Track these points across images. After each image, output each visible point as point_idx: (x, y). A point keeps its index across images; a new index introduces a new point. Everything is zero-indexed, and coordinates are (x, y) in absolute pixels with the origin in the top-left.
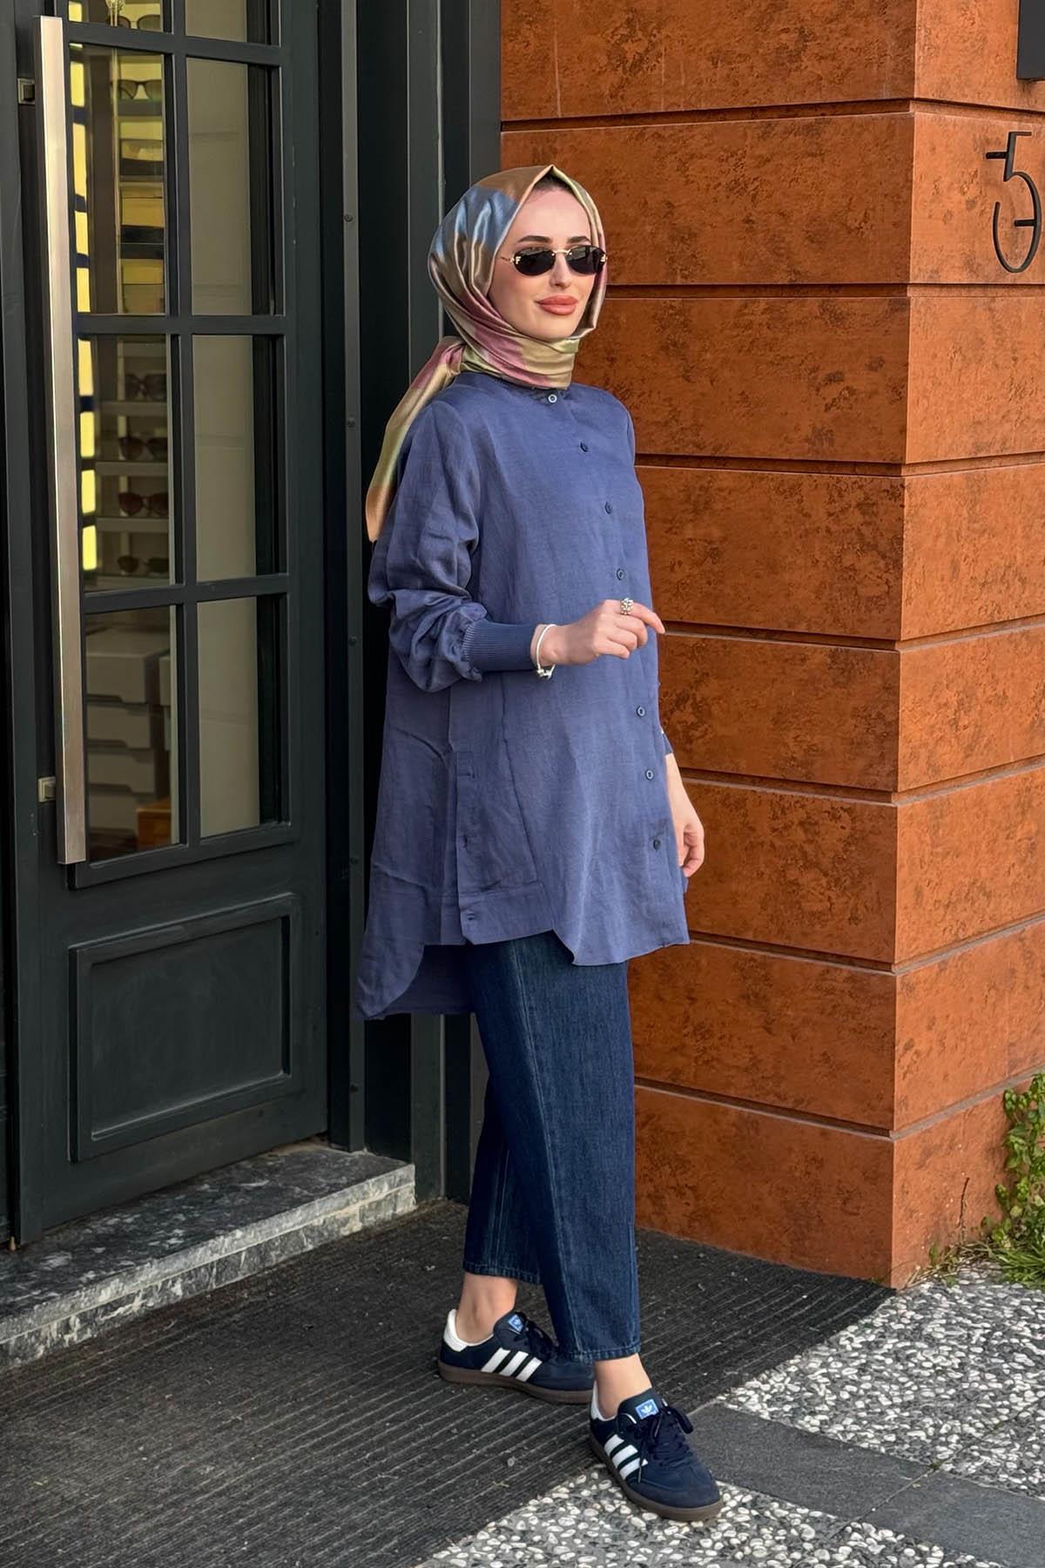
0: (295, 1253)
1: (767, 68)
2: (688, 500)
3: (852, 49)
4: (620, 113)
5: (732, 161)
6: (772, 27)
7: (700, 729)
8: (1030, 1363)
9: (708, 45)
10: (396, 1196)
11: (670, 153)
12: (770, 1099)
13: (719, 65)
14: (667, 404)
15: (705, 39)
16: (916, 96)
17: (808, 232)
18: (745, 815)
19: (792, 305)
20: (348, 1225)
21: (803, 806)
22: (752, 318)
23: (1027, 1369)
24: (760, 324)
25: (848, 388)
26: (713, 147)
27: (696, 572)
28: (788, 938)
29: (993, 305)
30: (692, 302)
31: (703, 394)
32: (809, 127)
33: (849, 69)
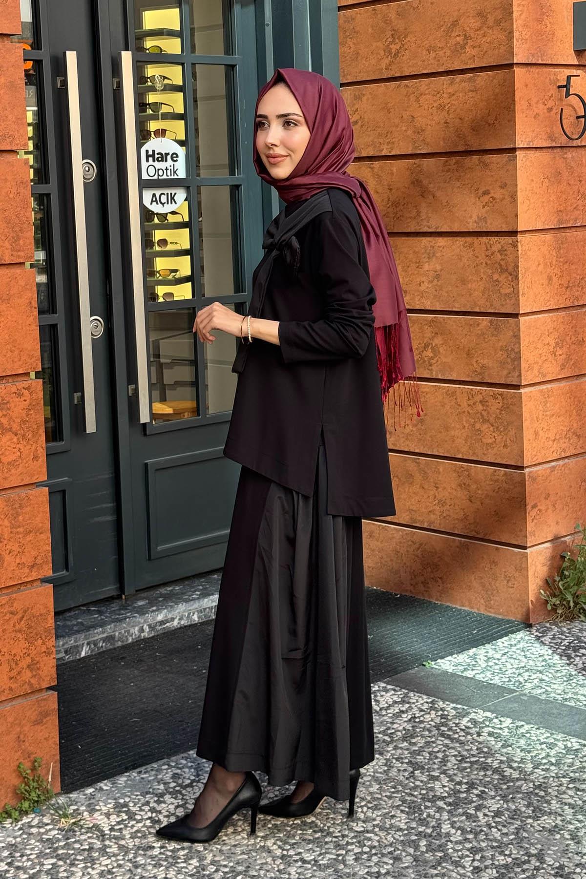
1: (451, 53)
2: (425, 253)
3: (487, 43)
4: (390, 77)
5: (439, 95)
6: (453, 35)
7: (435, 359)
9: (426, 44)
11: (412, 93)
12: (473, 534)
13: (431, 52)
14: (415, 208)
16: (515, 62)
17: (471, 126)
18: (456, 399)
19: (467, 160)
21: (481, 394)
22: (450, 167)
25: (492, 197)
26: (430, 90)
27: (430, 286)
28: (477, 456)
29: (566, 156)
30: (423, 161)
31: (430, 203)
32: (470, 79)
33: (486, 52)
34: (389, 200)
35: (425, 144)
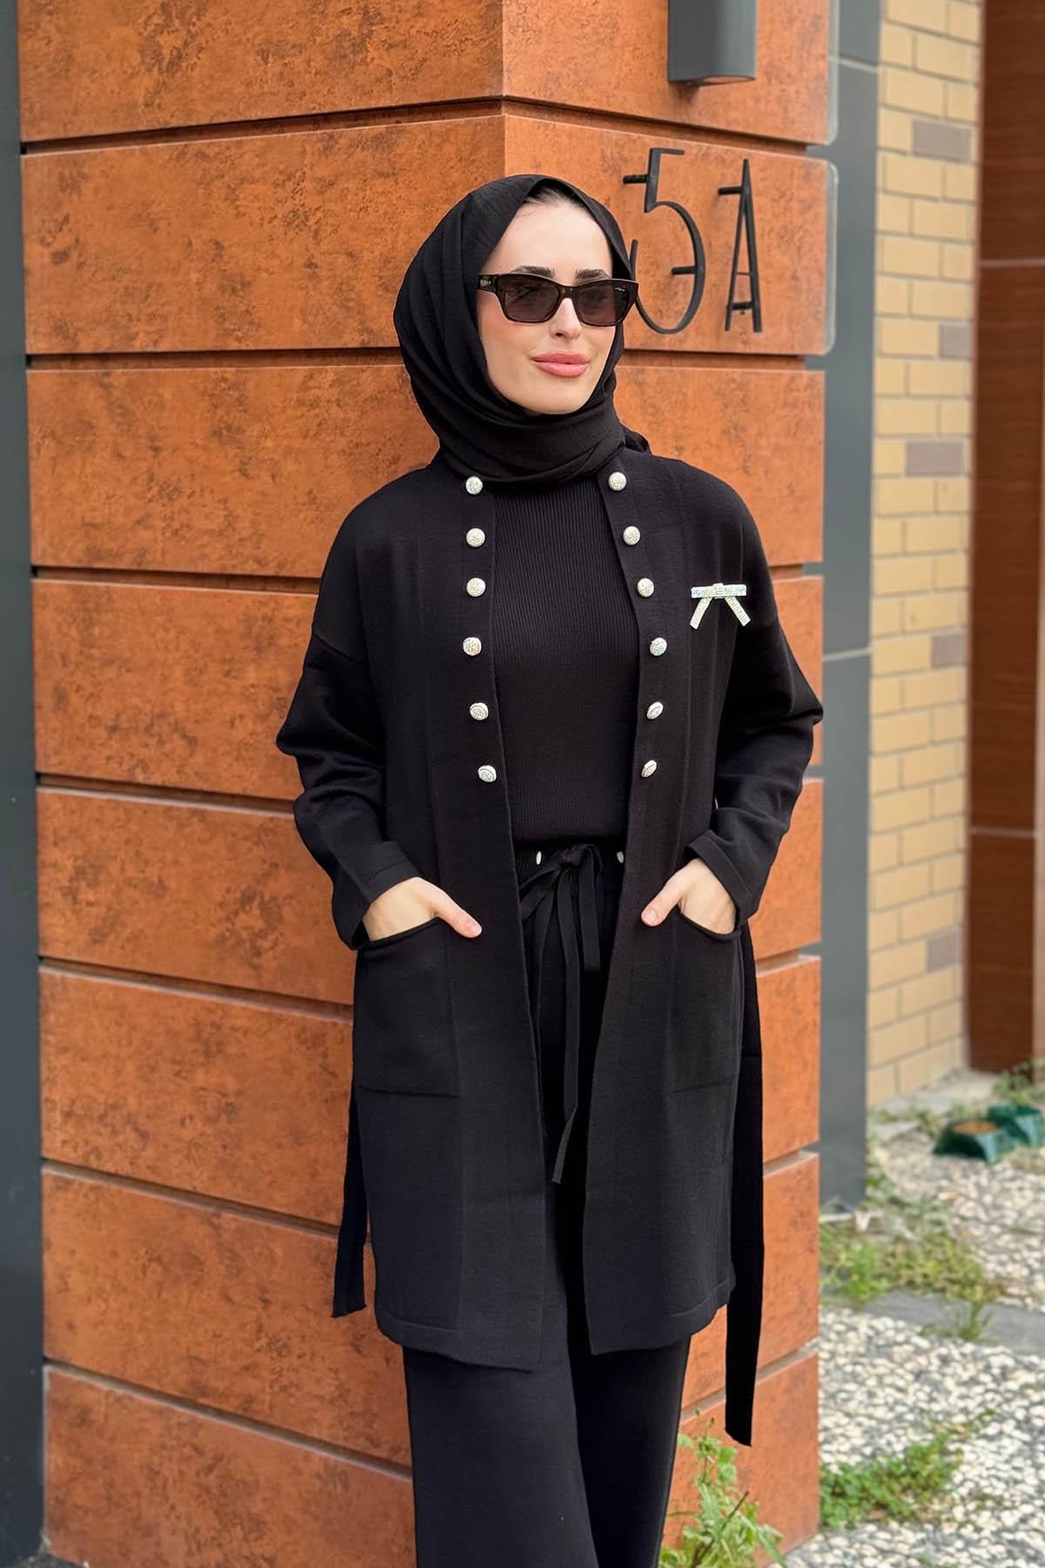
1: (326, 62)
2: (248, 634)
3: (427, 34)
4: (157, 127)
5: (290, 185)
6: (330, 10)
7: (271, 938)
9: (256, 35)
11: (218, 177)
13: (271, 59)
14: (222, 506)
15: (253, 26)
16: (506, 95)
17: (381, 278)
19: (365, 375)
22: (318, 392)
24: (329, 401)
26: (266, 168)
27: (260, 729)
29: (640, 378)
30: (247, 372)
31: (263, 494)
32: (378, 138)
33: (424, 60)
34: (151, 479)
35: (251, 323)
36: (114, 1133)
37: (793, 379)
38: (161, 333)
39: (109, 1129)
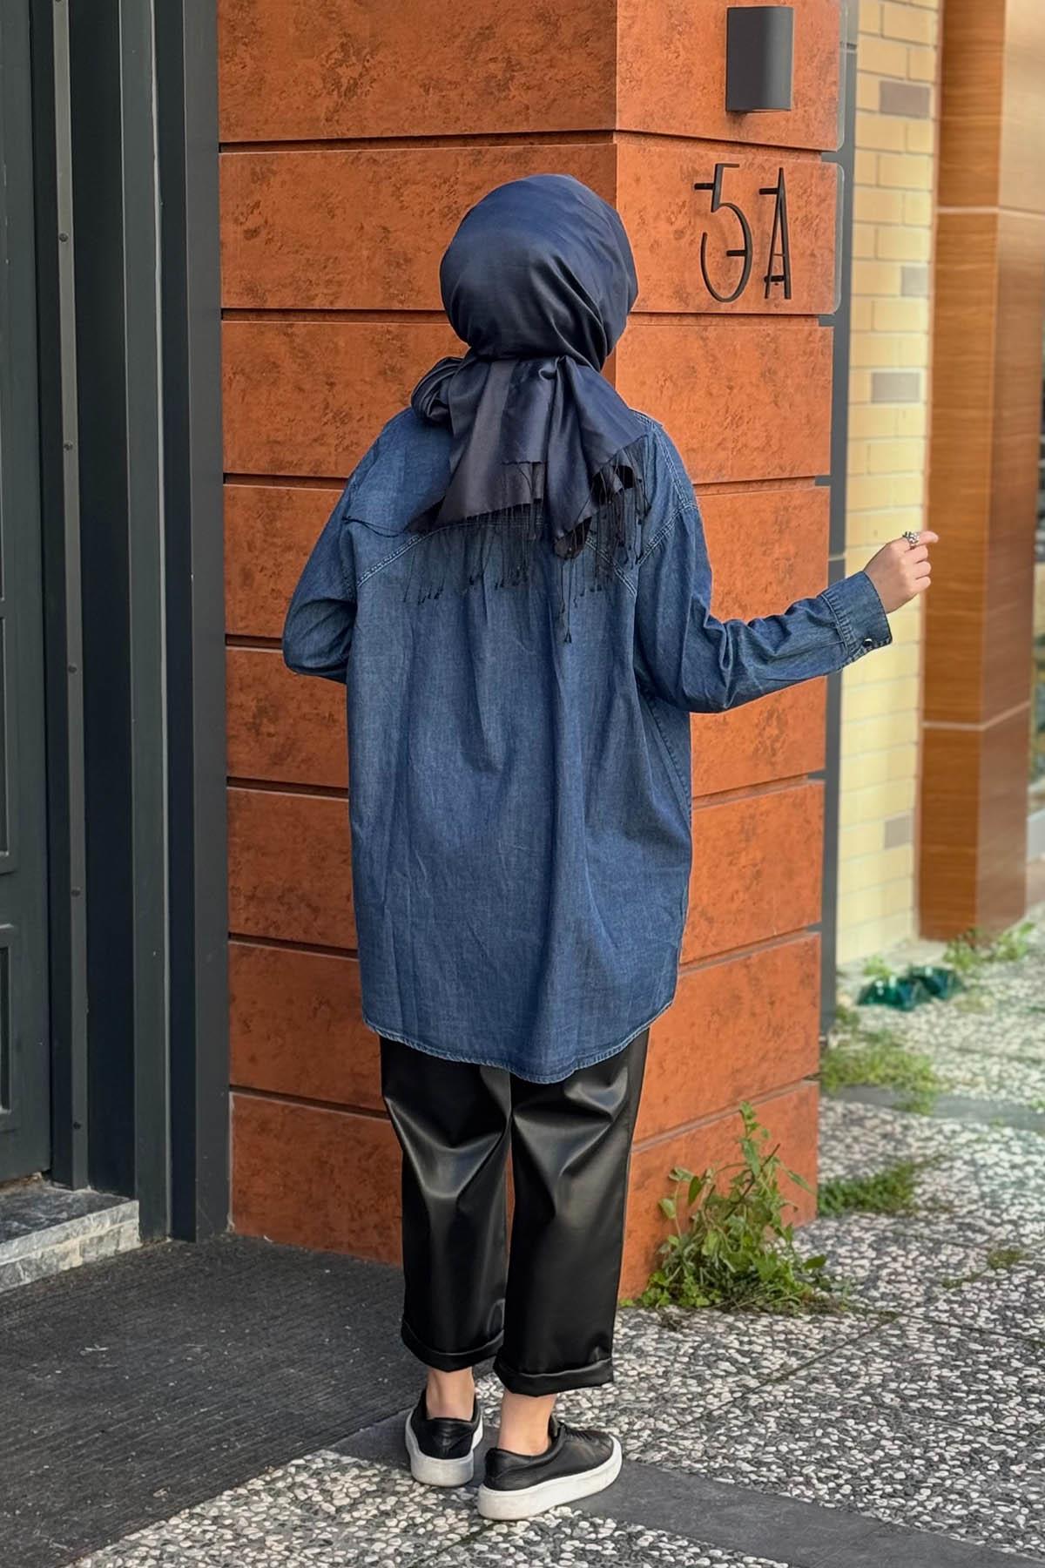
0: (12, 1286)
4: (336, 137)
5: (445, 187)
6: (480, 58)
8: (733, 1369)
9: (419, 73)
10: (119, 1232)
15: (416, 66)
16: (618, 128)
20: (67, 1260)
23: (728, 1374)
29: (705, 334)
30: (407, 327)
32: (518, 155)
33: (555, 100)
34: (327, 407)
35: (412, 290)
36: (290, 909)
37: (810, 334)
38: (336, 296)
39: (286, 907)
